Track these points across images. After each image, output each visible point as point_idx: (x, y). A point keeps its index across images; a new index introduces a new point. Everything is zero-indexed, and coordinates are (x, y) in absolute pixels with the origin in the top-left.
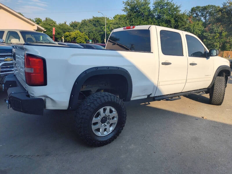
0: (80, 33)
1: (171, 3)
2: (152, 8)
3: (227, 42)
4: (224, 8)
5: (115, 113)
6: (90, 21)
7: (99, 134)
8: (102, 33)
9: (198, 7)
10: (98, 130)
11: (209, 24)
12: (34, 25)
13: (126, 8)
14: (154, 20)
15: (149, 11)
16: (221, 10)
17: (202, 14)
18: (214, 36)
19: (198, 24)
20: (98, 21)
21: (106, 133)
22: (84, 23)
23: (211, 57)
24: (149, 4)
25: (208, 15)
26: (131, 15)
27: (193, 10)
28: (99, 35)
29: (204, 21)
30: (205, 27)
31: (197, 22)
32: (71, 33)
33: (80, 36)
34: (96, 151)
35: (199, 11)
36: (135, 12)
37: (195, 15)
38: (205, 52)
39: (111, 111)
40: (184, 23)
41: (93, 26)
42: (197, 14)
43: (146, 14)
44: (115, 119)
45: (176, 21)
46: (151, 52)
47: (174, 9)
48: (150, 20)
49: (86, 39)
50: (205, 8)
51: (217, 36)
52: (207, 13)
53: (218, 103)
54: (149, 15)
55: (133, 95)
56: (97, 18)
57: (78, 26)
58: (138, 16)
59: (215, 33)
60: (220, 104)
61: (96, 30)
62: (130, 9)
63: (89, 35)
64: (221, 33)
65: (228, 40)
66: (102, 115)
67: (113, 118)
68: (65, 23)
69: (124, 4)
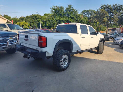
0: (25, 23)
1: (74, 9)
2: (65, 11)
3: (99, 27)
4: (97, 12)
5: (67, 57)
6: (31, 17)
7: (62, 66)
8: (38, 23)
9: (85, 11)
10: (62, 64)
11: (91, 18)
12: (5, 20)
13: (52, 11)
14: (66, 17)
15: (64, 13)
16: (96, 13)
17: (87, 14)
18: (93, 24)
19: (86, 19)
20: (35, 17)
21: (64, 66)
22: (28, 18)
23: (98, 35)
24: (64, 9)
25: (90, 14)
26: (55, 15)
27: (83, 12)
28: (36, 24)
29: (88, 17)
30: (89, 20)
31: (85, 18)
32: (20, 23)
33: (26, 25)
34: (62, 73)
35: (86, 12)
36: (57, 13)
37: (84, 14)
38: (96, 33)
39: (66, 57)
40: (80, 19)
41: (33, 19)
42: (85, 14)
43: (63, 14)
44: (67, 60)
45: (77, 18)
46: (78, 33)
47: (75, 12)
48: (64, 17)
49: (29, 26)
50: (88, 11)
51: (95, 24)
52: (89, 13)
53: (101, 53)
54: (64, 15)
55: (73, 50)
56: (34, 15)
57: (24, 19)
58: (58, 15)
59: (94, 23)
60: (102, 53)
61: (34, 21)
62: (54, 12)
63: (31, 24)
64: (96, 23)
65: (99, 26)
66: (64, 58)
67: (67, 59)
68: (16, 17)
69: (51, 9)
